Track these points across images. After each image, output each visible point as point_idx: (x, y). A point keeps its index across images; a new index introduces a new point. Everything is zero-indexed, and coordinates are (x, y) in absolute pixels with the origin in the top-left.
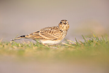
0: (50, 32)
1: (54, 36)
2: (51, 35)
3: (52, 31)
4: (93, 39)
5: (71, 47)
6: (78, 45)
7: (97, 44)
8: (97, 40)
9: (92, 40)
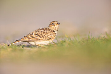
0: (44, 33)
1: (48, 36)
2: (46, 36)
3: (45, 32)
4: (66, 39)
5: (45, 48)
6: (51, 45)
7: (69, 44)
8: (69, 40)
9: (64, 40)
